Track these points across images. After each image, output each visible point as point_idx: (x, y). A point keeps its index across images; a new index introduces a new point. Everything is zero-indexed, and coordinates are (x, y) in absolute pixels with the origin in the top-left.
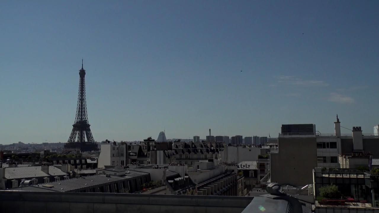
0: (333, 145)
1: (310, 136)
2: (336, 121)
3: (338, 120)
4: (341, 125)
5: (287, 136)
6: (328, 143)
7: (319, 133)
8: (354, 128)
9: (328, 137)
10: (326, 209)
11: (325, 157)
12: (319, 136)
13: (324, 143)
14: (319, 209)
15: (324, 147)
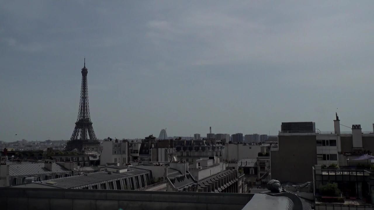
0: (333, 143)
1: (310, 134)
2: (336, 120)
3: (337, 118)
4: (340, 124)
5: (287, 134)
6: (327, 141)
7: (318, 131)
8: (353, 126)
9: (328, 135)
10: (325, 207)
11: (324, 155)
12: (318, 133)
13: (324, 141)
14: (319, 206)
15: (324, 145)
